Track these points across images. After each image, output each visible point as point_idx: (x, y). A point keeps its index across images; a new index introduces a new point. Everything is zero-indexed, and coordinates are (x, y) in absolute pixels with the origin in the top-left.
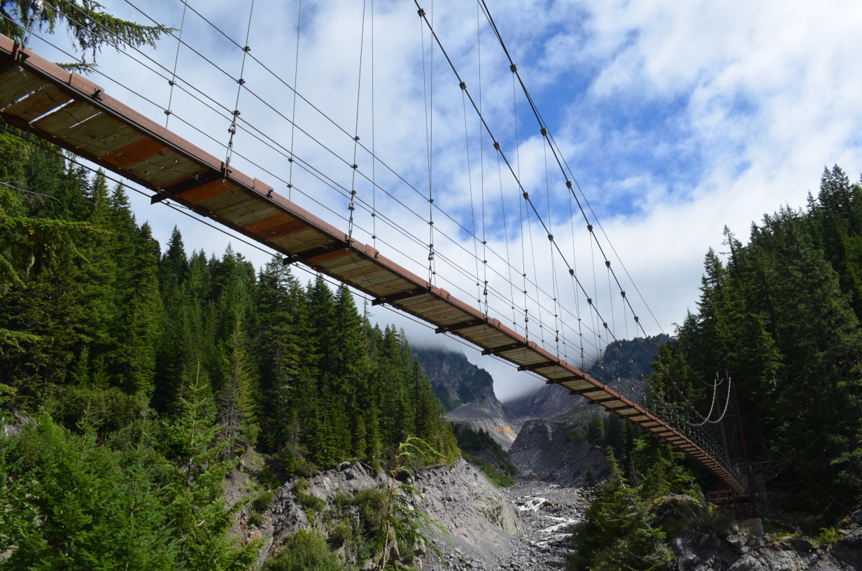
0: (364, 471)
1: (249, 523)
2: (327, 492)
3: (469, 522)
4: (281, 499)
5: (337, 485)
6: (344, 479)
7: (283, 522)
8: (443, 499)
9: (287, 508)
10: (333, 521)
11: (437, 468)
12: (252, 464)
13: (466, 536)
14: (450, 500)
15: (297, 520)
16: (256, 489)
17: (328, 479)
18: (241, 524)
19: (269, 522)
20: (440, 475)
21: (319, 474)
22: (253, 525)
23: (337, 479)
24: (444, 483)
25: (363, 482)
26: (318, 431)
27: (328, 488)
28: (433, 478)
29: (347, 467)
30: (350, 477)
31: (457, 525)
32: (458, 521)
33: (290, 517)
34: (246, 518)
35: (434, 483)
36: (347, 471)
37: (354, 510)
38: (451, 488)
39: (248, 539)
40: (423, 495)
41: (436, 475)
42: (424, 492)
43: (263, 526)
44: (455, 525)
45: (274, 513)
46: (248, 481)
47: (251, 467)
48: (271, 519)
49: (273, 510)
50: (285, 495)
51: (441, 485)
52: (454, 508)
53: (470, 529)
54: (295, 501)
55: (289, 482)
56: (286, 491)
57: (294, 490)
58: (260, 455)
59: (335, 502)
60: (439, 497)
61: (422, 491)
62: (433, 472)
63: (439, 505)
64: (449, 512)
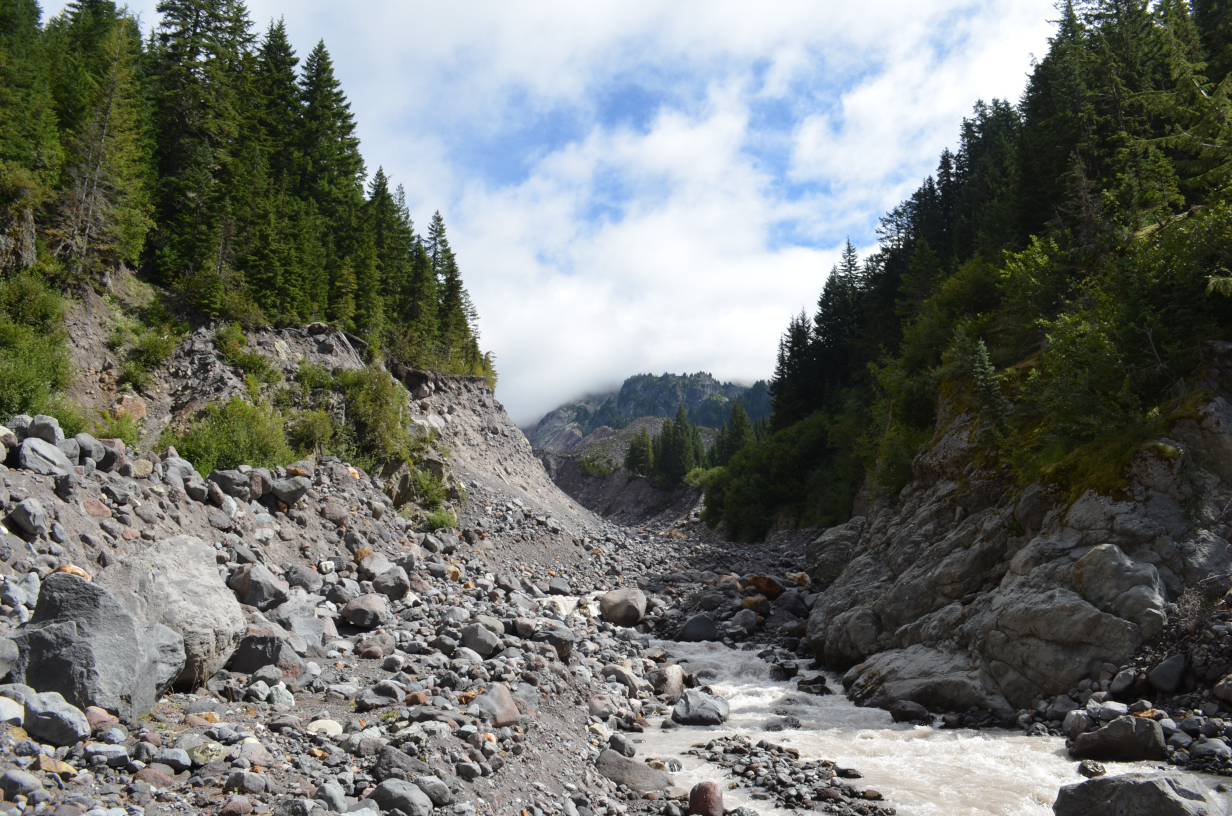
0: (350, 346)
1: (121, 381)
2: (283, 362)
3: (527, 471)
4: (190, 353)
5: (300, 357)
6: (315, 349)
7: (193, 389)
8: (483, 430)
9: (204, 367)
10: (294, 411)
11: (473, 380)
12: (129, 295)
13: (525, 489)
14: (495, 432)
15: (225, 384)
16: (135, 331)
17: (283, 342)
18: (102, 380)
19: (163, 389)
20: (477, 392)
21: (266, 330)
22: (128, 386)
23: (300, 347)
24: (484, 405)
25: (349, 362)
26: (271, 251)
27: (284, 357)
28: (465, 396)
29: (321, 330)
30: (325, 349)
31: (509, 470)
32: (509, 465)
33: (209, 381)
34: (114, 373)
35: (467, 404)
36: (321, 338)
37: (335, 399)
38: (496, 415)
39: (117, 406)
40: (449, 417)
41: (469, 391)
42: (449, 413)
43: (150, 393)
44: (506, 470)
45: (175, 375)
46: (118, 315)
47: (128, 300)
48: (167, 386)
49: (172, 370)
50: (198, 346)
51: (479, 408)
52: (502, 445)
53: (529, 481)
54: (220, 358)
55: (208, 328)
56: (202, 340)
57: (219, 342)
58: (145, 285)
59: (298, 378)
60: (475, 425)
61: (446, 410)
62: (466, 386)
63: (477, 438)
64: (495, 450)
